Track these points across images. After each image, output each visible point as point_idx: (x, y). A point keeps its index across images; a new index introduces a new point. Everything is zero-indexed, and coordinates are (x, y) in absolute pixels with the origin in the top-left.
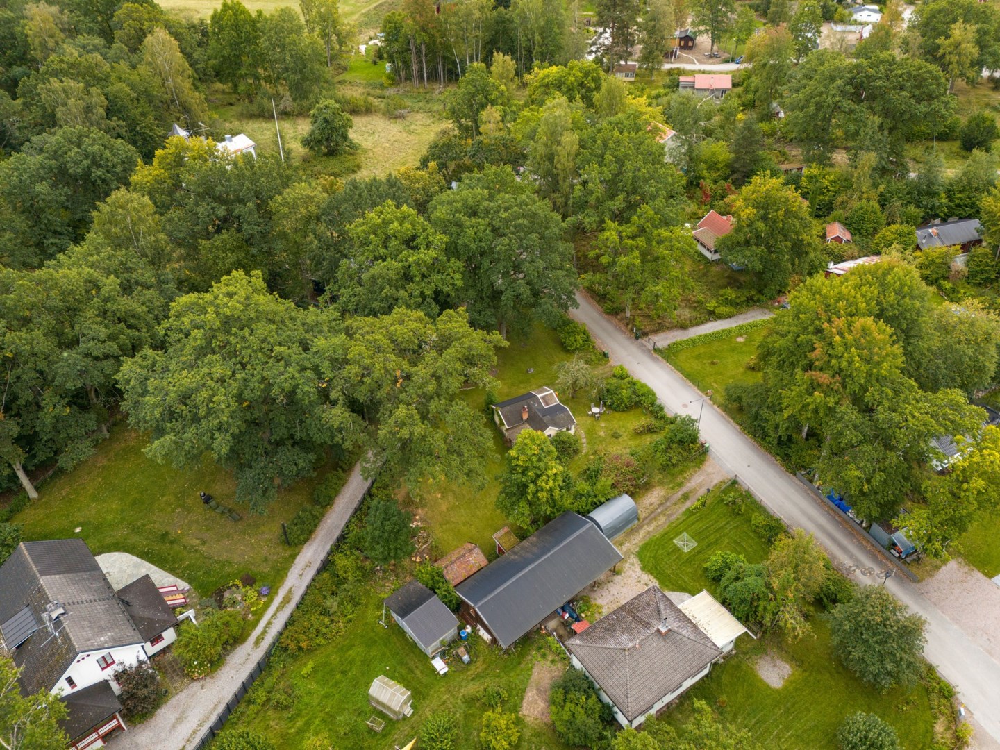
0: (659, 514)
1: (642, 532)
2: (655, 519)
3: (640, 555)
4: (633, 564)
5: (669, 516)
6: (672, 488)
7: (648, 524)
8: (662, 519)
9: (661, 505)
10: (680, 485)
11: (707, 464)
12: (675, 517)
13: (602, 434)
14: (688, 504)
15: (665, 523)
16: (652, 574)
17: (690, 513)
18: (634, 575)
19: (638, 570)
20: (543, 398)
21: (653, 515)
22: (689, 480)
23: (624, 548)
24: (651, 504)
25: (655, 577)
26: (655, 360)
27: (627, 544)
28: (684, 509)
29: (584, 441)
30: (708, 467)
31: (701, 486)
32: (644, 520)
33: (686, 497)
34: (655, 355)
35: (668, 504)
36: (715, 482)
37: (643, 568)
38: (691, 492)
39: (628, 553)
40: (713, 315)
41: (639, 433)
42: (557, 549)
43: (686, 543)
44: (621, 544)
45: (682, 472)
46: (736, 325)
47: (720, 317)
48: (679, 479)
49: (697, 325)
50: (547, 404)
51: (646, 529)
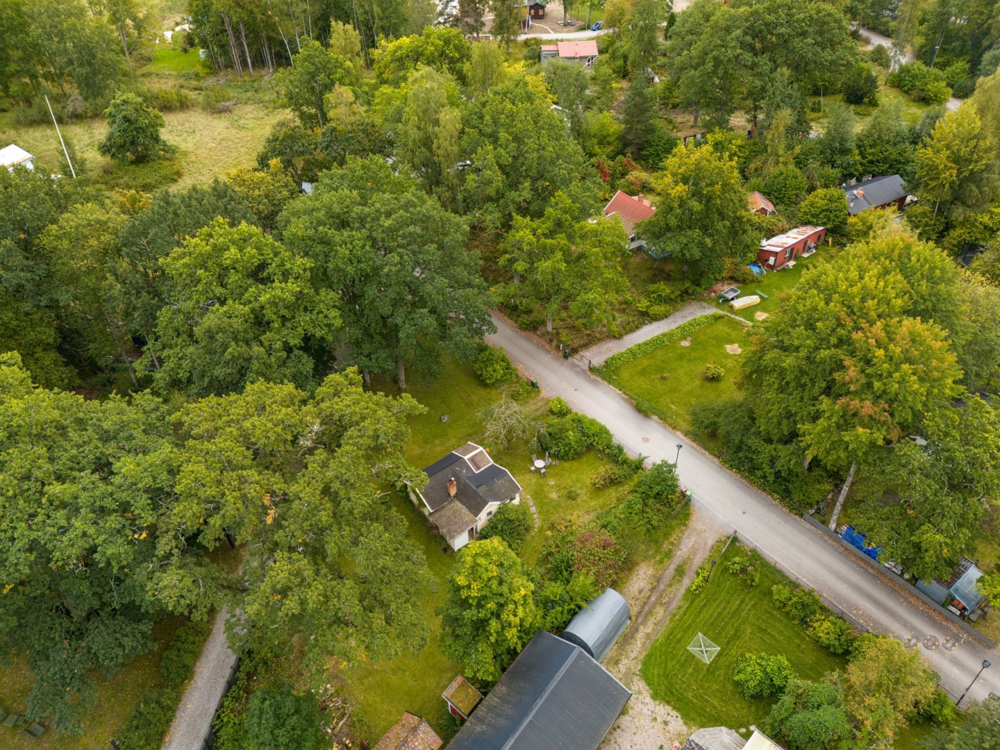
0: (654, 606)
1: (640, 636)
2: (650, 613)
3: (645, 675)
4: (640, 693)
5: (668, 603)
6: (661, 562)
7: (644, 623)
8: (660, 611)
9: (652, 590)
10: (669, 555)
11: (693, 518)
12: (674, 605)
13: (554, 496)
14: (686, 582)
15: (664, 617)
16: (668, 703)
17: (692, 595)
18: (645, 711)
19: (648, 700)
20: (472, 459)
21: (646, 608)
22: (677, 545)
23: (622, 668)
24: (640, 592)
25: (674, 708)
26: (594, 382)
27: (625, 661)
28: (683, 591)
29: (533, 509)
30: (696, 522)
31: (694, 551)
32: (637, 617)
33: (680, 572)
34: (593, 377)
35: (662, 586)
36: (711, 542)
37: (655, 696)
38: (685, 563)
39: (628, 676)
40: (646, 317)
41: (598, 489)
42: (540, 702)
43: (704, 650)
44: (617, 663)
45: (667, 535)
46: (677, 325)
47: (656, 318)
48: (666, 547)
49: (632, 331)
50: (478, 468)
51: (644, 631)
